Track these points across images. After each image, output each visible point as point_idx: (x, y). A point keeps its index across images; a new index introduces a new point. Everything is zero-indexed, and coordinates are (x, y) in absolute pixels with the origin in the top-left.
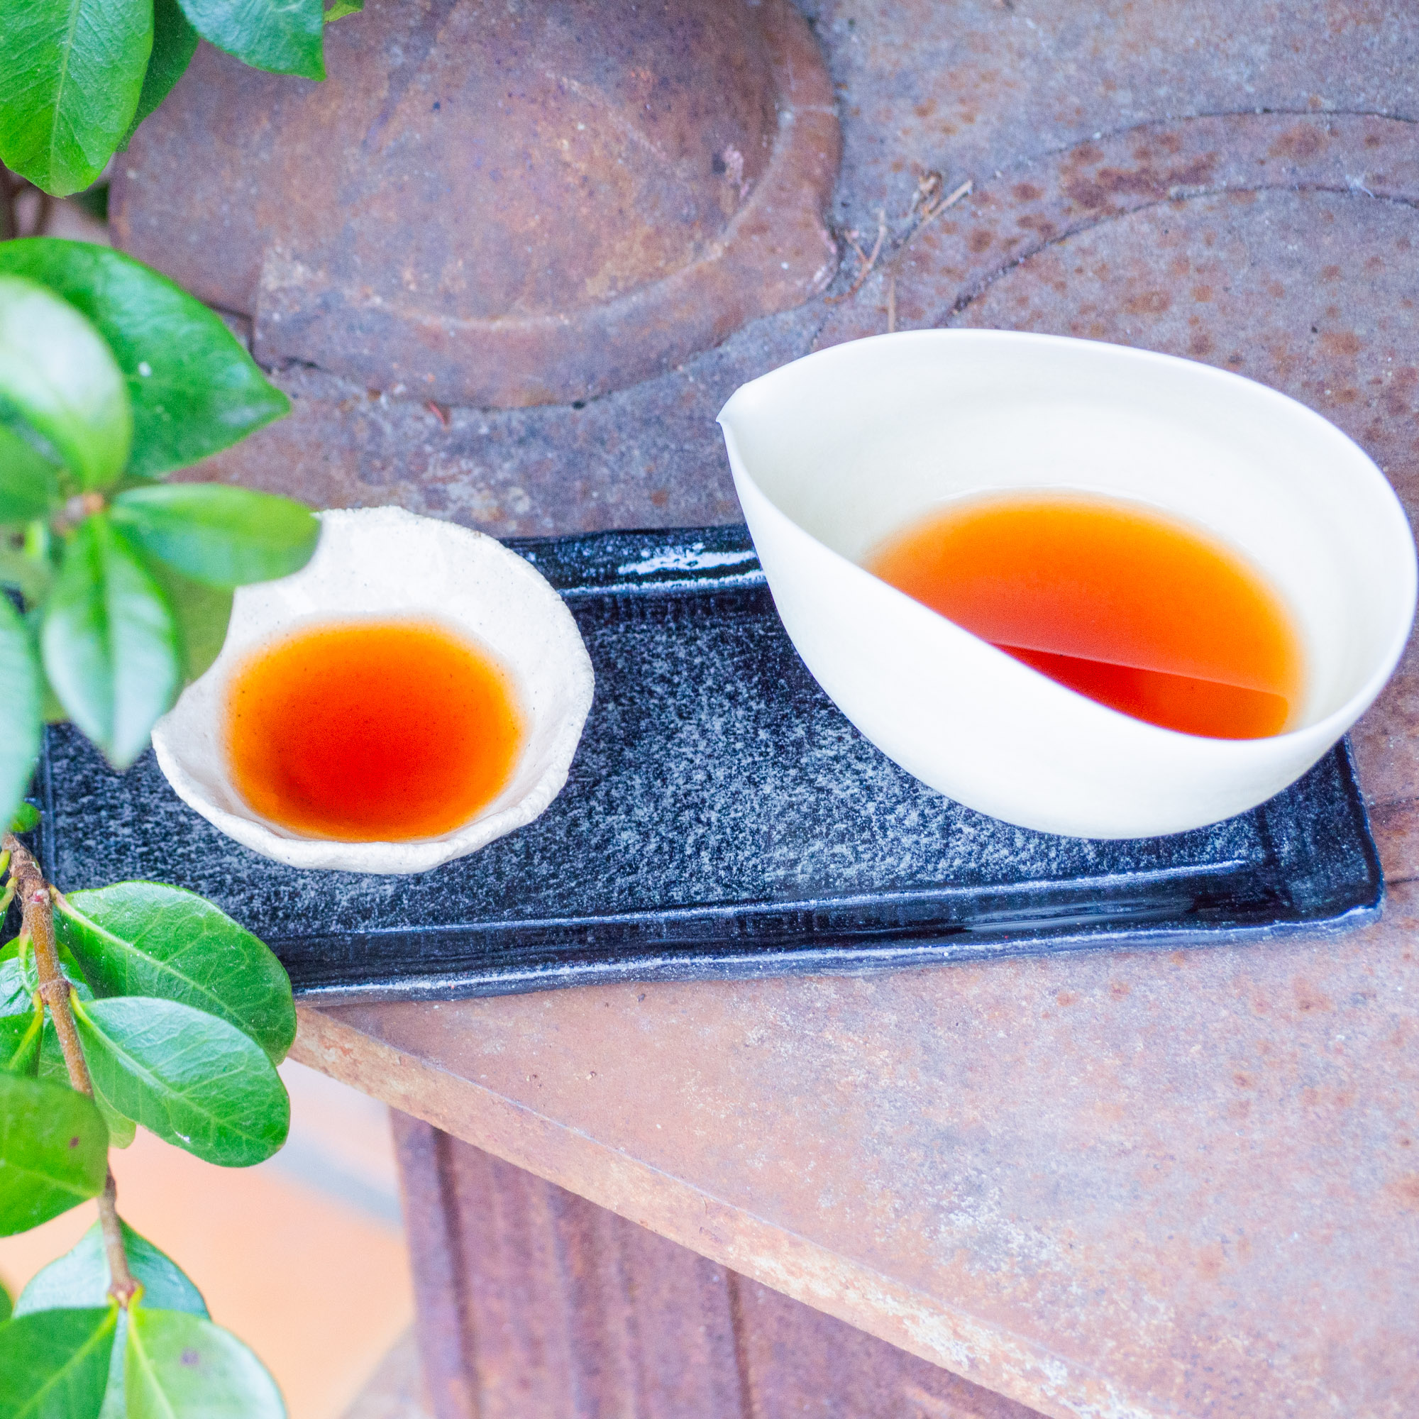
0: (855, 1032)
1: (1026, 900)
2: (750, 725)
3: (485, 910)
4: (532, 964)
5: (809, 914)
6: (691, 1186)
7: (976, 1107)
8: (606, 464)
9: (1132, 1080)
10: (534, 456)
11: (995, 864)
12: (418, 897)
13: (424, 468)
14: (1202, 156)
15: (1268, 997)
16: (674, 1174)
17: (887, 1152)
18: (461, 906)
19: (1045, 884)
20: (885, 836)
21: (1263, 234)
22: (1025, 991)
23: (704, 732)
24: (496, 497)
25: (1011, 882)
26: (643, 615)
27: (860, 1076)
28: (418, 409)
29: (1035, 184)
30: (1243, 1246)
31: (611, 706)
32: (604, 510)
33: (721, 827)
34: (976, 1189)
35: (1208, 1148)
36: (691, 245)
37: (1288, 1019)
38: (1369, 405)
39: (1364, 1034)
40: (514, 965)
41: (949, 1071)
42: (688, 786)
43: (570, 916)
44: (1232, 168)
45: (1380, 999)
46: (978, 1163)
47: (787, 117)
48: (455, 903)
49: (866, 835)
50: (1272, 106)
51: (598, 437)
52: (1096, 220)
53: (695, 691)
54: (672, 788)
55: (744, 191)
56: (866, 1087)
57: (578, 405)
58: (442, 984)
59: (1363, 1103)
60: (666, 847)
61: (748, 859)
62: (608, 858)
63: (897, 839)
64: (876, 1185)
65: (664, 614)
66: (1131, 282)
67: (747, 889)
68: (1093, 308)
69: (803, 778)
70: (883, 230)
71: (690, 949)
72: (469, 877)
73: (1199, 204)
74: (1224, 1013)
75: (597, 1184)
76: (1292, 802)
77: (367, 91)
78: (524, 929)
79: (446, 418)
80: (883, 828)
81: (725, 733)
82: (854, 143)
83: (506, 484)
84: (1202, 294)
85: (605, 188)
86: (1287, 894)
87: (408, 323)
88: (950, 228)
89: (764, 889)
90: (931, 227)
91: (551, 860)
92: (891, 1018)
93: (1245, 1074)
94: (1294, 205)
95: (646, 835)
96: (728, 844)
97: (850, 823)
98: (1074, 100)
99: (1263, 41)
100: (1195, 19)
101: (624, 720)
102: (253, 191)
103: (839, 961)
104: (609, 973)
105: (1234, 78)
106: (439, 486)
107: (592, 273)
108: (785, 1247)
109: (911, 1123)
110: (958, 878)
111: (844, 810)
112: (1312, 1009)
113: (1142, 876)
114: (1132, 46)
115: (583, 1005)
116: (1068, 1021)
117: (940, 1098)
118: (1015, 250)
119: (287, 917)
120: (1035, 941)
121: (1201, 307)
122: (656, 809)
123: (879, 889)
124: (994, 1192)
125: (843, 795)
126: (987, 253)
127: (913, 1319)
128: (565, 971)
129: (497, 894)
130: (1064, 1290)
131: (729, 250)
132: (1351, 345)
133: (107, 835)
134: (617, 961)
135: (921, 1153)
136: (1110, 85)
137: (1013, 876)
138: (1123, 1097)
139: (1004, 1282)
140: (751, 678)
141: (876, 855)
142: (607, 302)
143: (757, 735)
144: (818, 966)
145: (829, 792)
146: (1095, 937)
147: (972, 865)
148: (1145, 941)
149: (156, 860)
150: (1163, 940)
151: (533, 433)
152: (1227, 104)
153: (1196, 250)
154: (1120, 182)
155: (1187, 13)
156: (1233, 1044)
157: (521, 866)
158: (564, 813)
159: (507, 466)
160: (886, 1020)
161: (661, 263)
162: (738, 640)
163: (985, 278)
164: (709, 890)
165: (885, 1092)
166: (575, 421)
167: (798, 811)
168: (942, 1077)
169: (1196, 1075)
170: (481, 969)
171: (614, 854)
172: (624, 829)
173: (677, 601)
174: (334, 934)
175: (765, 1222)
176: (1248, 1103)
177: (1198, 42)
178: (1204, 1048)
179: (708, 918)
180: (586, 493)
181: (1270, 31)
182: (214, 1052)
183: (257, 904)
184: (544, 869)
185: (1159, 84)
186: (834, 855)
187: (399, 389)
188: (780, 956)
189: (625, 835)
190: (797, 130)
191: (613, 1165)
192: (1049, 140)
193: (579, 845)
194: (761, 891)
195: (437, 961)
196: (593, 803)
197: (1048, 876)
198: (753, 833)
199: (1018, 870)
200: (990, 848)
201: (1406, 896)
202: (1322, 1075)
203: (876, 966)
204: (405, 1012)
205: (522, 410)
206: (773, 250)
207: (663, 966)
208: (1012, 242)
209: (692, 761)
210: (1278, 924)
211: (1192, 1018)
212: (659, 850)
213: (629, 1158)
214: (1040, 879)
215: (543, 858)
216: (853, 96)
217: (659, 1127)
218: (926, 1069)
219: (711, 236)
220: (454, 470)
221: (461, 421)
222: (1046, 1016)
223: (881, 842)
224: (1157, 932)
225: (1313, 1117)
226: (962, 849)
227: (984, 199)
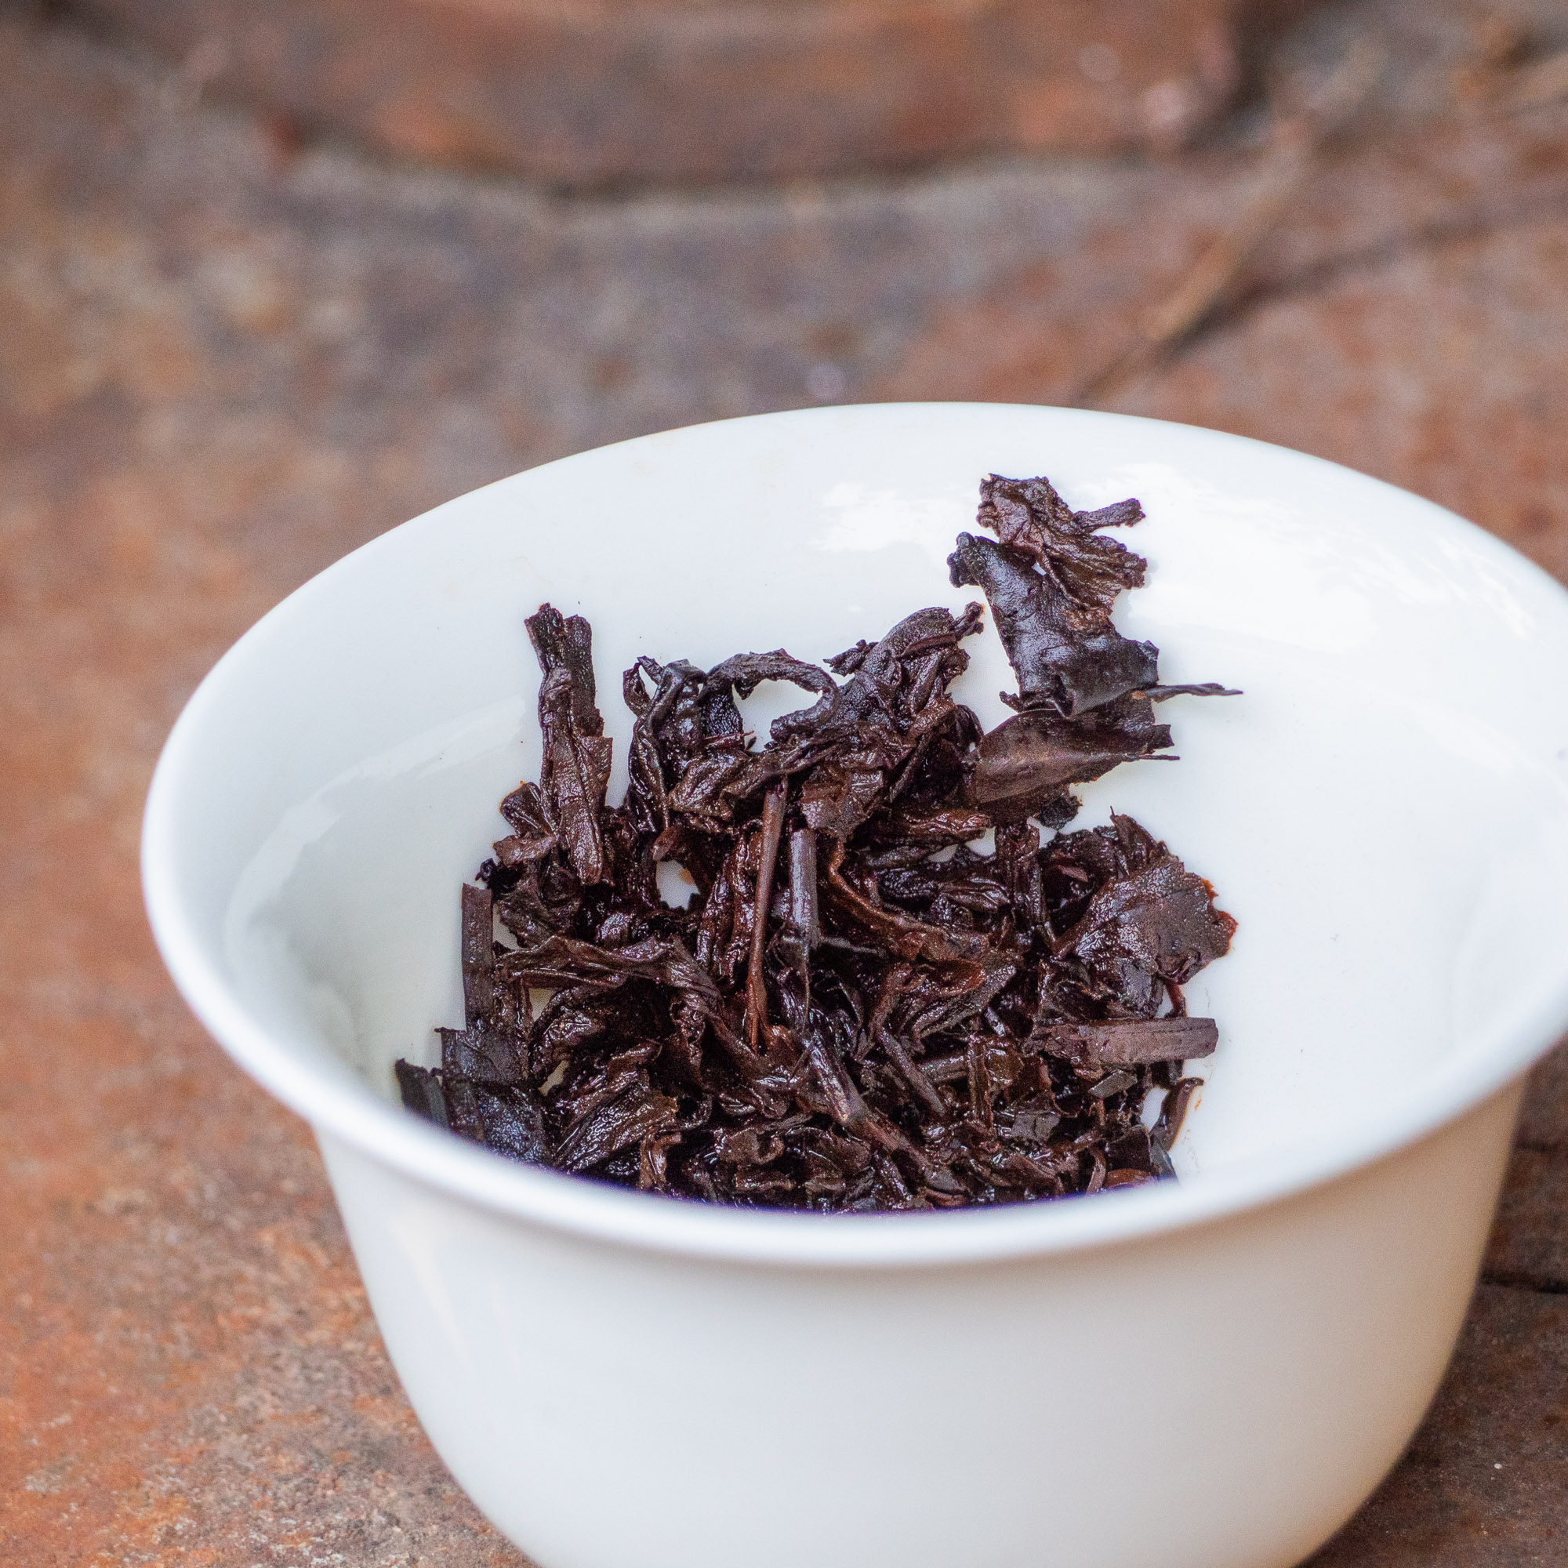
27: (277, 1312)
46: (403, 1511)
56: (277, 1333)
64: (165, 1485)
135: (300, 1460)
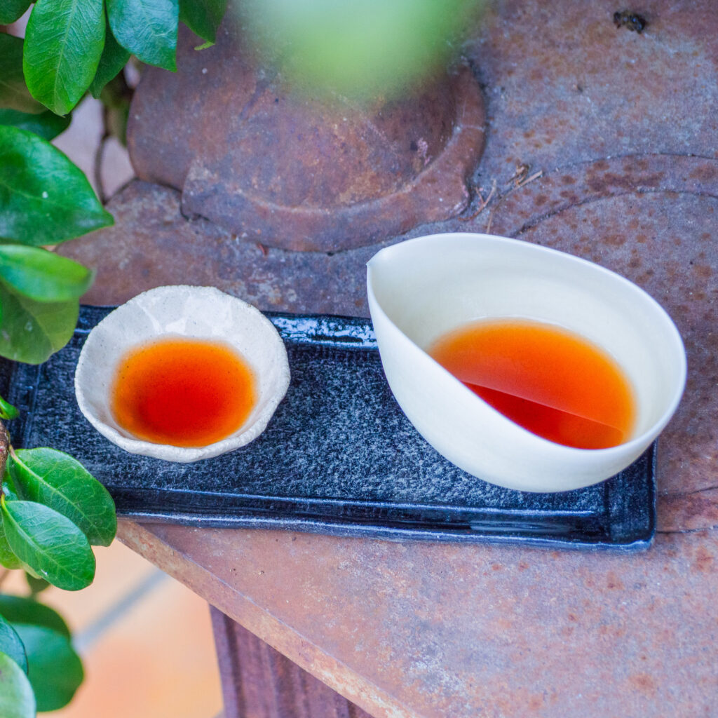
0: (392, 569)
1: (484, 516)
2: (372, 416)
3: (225, 487)
4: (239, 515)
5: (378, 509)
6: (296, 632)
7: (441, 613)
8: (337, 284)
9: (519, 610)
10: (304, 275)
11: (475, 497)
12: (196, 476)
13: (250, 275)
14: (656, 173)
15: (594, 579)
16: (289, 625)
17: (394, 629)
18: (215, 483)
19: (496, 510)
20: (425, 477)
21: (678, 214)
22: (478, 561)
23: (350, 416)
24: (281, 293)
25: (479, 507)
26: (334, 357)
27: (389, 590)
28: (254, 246)
29: (574, 177)
30: (554, 697)
31: (308, 398)
32: (331, 305)
33: (347, 462)
34: (431, 652)
35: (548, 648)
36: (396, 184)
37: (601, 591)
38: (709, 302)
39: (636, 603)
40: (231, 514)
41: (433, 594)
42: (336, 441)
43: (265, 495)
44: (670, 181)
45: (648, 587)
46: (436, 640)
47: (458, 129)
48: (213, 482)
49: (416, 475)
50: (695, 153)
51: (337, 270)
52: (599, 197)
53: (350, 396)
54: (328, 441)
55: (426, 162)
56: (391, 596)
57: (330, 254)
58: (195, 518)
59: (628, 637)
60: (319, 468)
61: (356, 479)
62: (290, 470)
63: (430, 479)
64: (384, 644)
65: (344, 357)
66: (608, 229)
67: (352, 493)
68: (587, 239)
69: (392, 444)
70: (494, 189)
71: (316, 518)
72: (222, 470)
73: (650, 196)
74: (571, 584)
75: (256, 626)
76: (623, 486)
77: (246, 90)
78: (243, 498)
79: (266, 253)
80: (424, 473)
81: (360, 418)
82: (491, 146)
83: (288, 287)
84: (641, 239)
85: (353, 150)
86: (609, 530)
87: (253, 204)
88: (527, 192)
89: (361, 494)
90: (518, 190)
91: (263, 467)
92: (410, 565)
93: (574, 614)
94: (696, 202)
95: (311, 462)
96: (349, 470)
97: (409, 469)
98: (601, 139)
99: (699, 122)
100: (668, 108)
101: (313, 406)
102: (189, 131)
103: (386, 534)
104: (274, 524)
105: (680, 138)
106: (256, 284)
107: (343, 190)
108: (336, 668)
109: (408, 616)
110: (454, 502)
111: (408, 462)
112: (614, 588)
113: (543, 512)
114: (635, 117)
115: (265, 539)
116: (495, 578)
117: (425, 606)
118: (556, 207)
119: (132, 477)
120: (481, 536)
121: (639, 245)
122: (318, 450)
123: (415, 502)
124: (440, 655)
125: (409, 455)
126: (542, 207)
127: (390, 710)
128: (254, 520)
129: (233, 479)
130: (462, 706)
131: (415, 189)
132: (707, 272)
133: (57, 428)
134: (280, 519)
135: (410, 631)
136: (620, 134)
137: (481, 504)
138: (513, 618)
139: (435, 698)
140: (378, 393)
141: (418, 485)
142: (350, 206)
143: (375, 421)
144: (376, 534)
145: (403, 452)
146: (511, 538)
147: (463, 496)
148: (535, 543)
149: (77, 443)
150: (544, 544)
151: (306, 264)
152: (675, 150)
153: (644, 218)
154: (614, 180)
155: (665, 104)
156: (572, 599)
157: (248, 468)
158: (274, 446)
159: (290, 278)
160: (408, 566)
161: (379, 191)
162: (376, 375)
163: (539, 219)
164: (334, 491)
165: (399, 599)
166: (327, 261)
167: (386, 460)
168: (429, 596)
169: (550, 612)
170: (215, 514)
171: (293, 468)
172: (301, 457)
173: (351, 352)
174: (152, 489)
175: (327, 654)
176: (572, 629)
177: (667, 119)
178: (558, 599)
179: (331, 505)
180: (324, 296)
181: (704, 117)
182: (62, 533)
183: (119, 469)
184: (259, 471)
185: (644, 136)
186: (398, 483)
187: (244, 235)
188: (358, 527)
189: (301, 460)
190: (462, 135)
191: (263, 617)
192: (585, 156)
193: (278, 462)
194: (359, 495)
195: (196, 508)
196: (289, 443)
197: (498, 506)
198: (362, 467)
199: (484, 502)
200: (473, 489)
201: (672, 540)
202: (611, 621)
203: (404, 538)
204: (180, 531)
205: (303, 253)
206: (436, 191)
207: (301, 524)
208: (556, 203)
209: (341, 429)
210: (600, 544)
211: (555, 584)
212: (315, 469)
213: (270, 614)
214: (494, 507)
215: (260, 466)
216: (496, 124)
217: (288, 602)
218: (422, 591)
219: (407, 181)
220: (264, 277)
221: (273, 255)
222: (485, 574)
223: (422, 479)
224: (541, 540)
225: (602, 639)
226: (459, 488)
227: (547, 181)
